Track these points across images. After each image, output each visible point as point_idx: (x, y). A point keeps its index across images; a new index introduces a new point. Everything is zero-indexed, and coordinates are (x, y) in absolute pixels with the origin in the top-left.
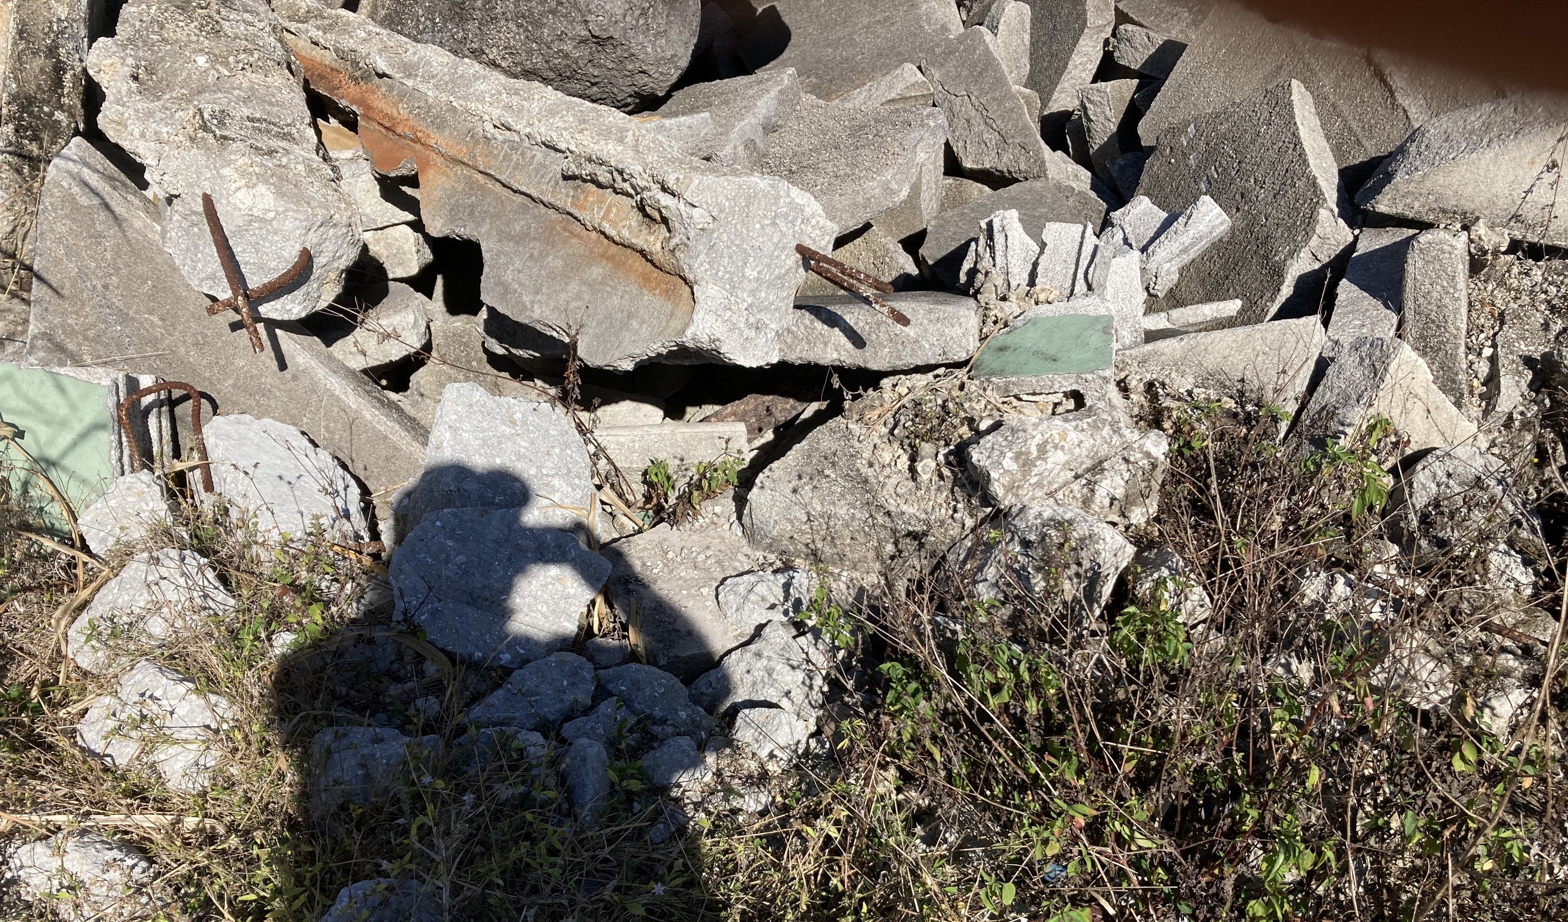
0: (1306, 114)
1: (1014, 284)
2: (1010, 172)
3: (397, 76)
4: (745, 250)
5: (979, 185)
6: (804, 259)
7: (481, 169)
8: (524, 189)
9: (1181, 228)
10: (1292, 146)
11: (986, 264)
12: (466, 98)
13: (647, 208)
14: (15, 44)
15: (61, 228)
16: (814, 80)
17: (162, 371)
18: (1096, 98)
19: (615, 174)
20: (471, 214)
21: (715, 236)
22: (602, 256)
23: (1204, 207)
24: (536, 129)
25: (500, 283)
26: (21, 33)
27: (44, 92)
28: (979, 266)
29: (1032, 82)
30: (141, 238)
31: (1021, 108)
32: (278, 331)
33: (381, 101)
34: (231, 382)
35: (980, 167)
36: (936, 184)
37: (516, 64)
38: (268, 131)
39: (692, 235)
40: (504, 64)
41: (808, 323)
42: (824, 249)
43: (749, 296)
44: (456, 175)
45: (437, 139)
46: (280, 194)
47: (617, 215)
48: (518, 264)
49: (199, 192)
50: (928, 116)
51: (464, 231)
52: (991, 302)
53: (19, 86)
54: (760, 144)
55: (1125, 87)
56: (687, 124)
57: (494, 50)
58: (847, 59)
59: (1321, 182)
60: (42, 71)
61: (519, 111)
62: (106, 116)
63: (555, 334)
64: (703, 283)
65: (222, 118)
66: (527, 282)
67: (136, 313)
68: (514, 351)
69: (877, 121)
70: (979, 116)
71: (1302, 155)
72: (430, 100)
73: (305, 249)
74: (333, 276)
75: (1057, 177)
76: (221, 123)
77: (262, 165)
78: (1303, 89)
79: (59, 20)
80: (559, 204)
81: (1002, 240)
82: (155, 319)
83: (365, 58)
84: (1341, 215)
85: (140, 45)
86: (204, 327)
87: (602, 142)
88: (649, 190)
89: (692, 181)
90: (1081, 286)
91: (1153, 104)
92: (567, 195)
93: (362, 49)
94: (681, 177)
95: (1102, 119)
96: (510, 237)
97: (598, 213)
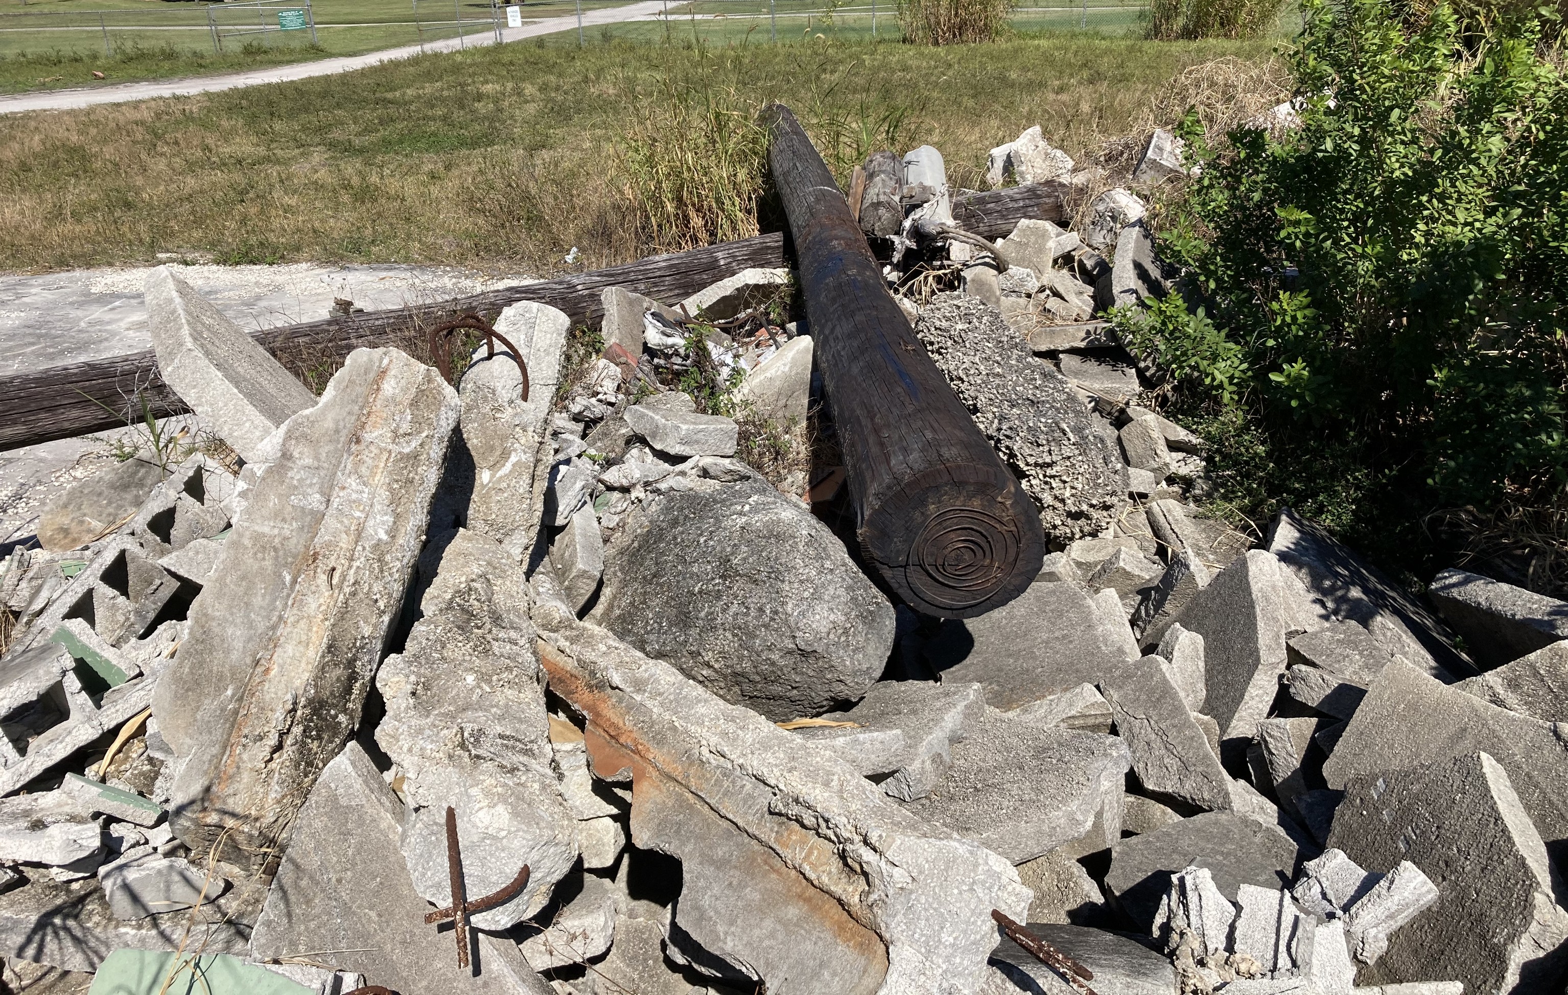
0: (1502, 788)
1: (1211, 948)
2: (1193, 800)
3: (628, 690)
4: (943, 914)
5: (1162, 806)
6: (999, 925)
7: (693, 789)
8: (731, 816)
9: (1384, 892)
10: (1493, 820)
11: (1179, 922)
12: (686, 718)
13: (849, 860)
14: (323, 656)
15: (318, 824)
16: (996, 688)
17: (365, 967)
18: (1276, 733)
19: (820, 820)
20: (678, 832)
21: (913, 897)
22: (800, 896)
23: (1407, 873)
24: (749, 762)
25: (697, 908)
26: (330, 647)
27: (335, 697)
28: (1173, 925)
29: (1208, 708)
30: (382, 838)
31: (1200, 737)
32: (480, 935)
33: (610, 711)
34: (424, 983)
35: (1162, 790)
36: (1118, 802)
37: (727, 667)
38: (514, 748)
39: (891, 892)
40: (716, 666)
41: (999, 982)
42: (1019, 915)
43: (944, 962)
44: (668, 790)
45: (655, 754)
46: (515, 814)
47: (818, 858)
48: (716, 890)
49: (445, 806)
50: (1111, 746)
51: (670, 848)
52: (1190, 970)
53: (316, 692)
54: (947, 758)
55: (1304, 726)
56: (880, 739)
57: (710, 653)
58: (1027, 670)
59: (1529, 862)
60: (338, 679)
61: (734, 740)
62: (383, 730)
63: (744, 969)
64: (899, 944)
65: (479, 735)
66: (723, 911)
67: (359, 907)
68: (695, 966)
69: (1060, 744)
70: (1158, 739)
71: (1505, 830)
72: (655, 716)
73: (526, 866)
74: (543, 889)
75: (1242, 810)
76: (477, 740)
77: (505, 785)
78: (1494, 762)
79: (363, 637)
80: (762, 836)
81: (1196, 899)
82: (373, 914)
83: (602, 671)
84: (1559, 901)
85: (423, 662)
86: (415, 926)
87: (810, 785)
88: (852, 843)
89: (894, 841)
90: (1284, 961)
91: (1336, 748)
92: (772, 830)
93: (602, 663)
94: (884, 835)
95: (1284, 754)
96: (712, 862)
97: (800, 853)
